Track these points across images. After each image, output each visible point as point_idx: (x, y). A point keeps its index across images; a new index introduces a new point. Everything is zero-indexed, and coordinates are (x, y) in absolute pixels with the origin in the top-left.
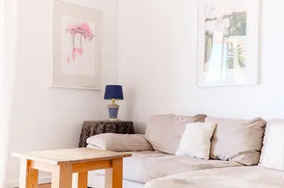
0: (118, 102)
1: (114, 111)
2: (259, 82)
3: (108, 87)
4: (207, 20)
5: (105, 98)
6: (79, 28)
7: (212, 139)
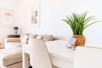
0: (17, 30)
1: (16, 32)
2: (40, 27)
3: (15, 27)
4: (32, 13)
5: (14, 29)
6: (8, 14)
7: (28, 39)
